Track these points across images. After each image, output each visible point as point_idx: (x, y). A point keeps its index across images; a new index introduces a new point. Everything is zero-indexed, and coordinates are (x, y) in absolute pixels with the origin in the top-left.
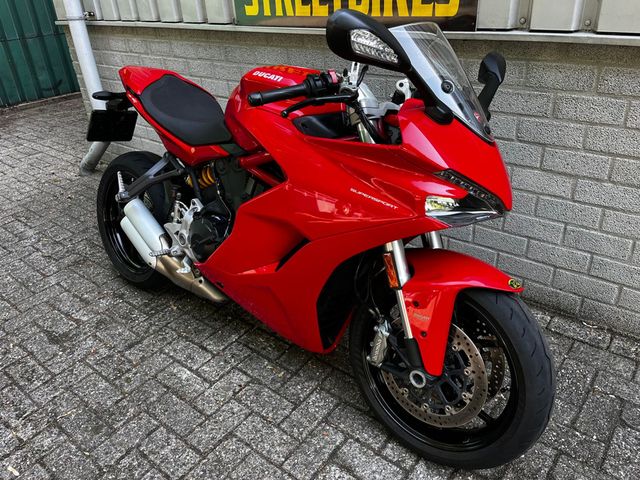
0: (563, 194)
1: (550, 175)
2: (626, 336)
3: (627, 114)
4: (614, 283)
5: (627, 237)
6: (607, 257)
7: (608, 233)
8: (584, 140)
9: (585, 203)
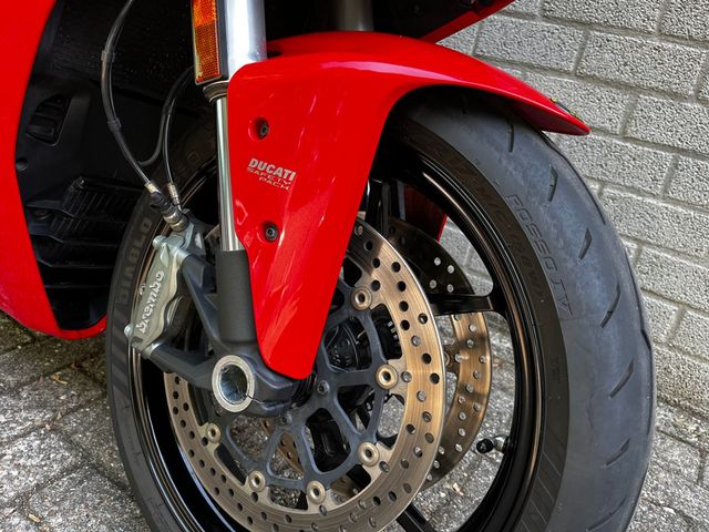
0: (607, 125)
1: (590, 86)
2: (676, 405)
4: (671, 301)
6: (668, 250)
7: (677, 202)
8: (662, 17)
9: (645, 143)
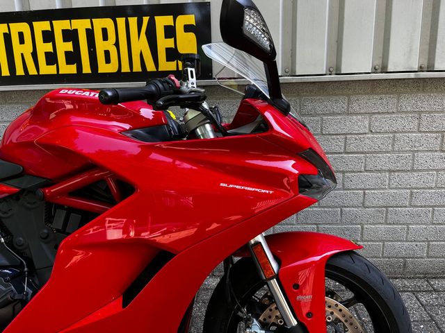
3: (322, 126)
5: (336, 207)
7: (325, 207)
